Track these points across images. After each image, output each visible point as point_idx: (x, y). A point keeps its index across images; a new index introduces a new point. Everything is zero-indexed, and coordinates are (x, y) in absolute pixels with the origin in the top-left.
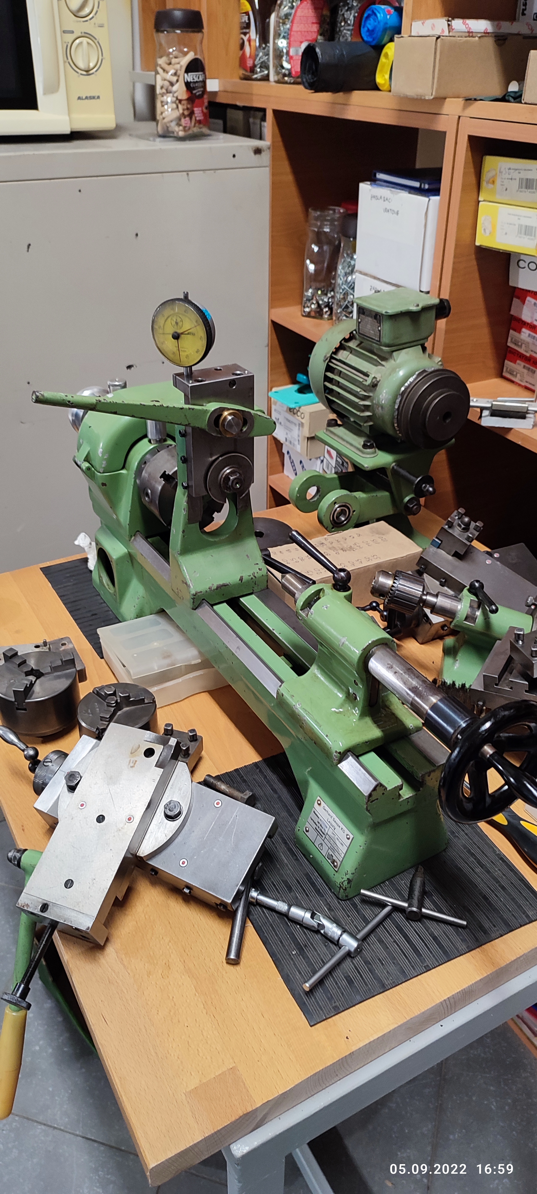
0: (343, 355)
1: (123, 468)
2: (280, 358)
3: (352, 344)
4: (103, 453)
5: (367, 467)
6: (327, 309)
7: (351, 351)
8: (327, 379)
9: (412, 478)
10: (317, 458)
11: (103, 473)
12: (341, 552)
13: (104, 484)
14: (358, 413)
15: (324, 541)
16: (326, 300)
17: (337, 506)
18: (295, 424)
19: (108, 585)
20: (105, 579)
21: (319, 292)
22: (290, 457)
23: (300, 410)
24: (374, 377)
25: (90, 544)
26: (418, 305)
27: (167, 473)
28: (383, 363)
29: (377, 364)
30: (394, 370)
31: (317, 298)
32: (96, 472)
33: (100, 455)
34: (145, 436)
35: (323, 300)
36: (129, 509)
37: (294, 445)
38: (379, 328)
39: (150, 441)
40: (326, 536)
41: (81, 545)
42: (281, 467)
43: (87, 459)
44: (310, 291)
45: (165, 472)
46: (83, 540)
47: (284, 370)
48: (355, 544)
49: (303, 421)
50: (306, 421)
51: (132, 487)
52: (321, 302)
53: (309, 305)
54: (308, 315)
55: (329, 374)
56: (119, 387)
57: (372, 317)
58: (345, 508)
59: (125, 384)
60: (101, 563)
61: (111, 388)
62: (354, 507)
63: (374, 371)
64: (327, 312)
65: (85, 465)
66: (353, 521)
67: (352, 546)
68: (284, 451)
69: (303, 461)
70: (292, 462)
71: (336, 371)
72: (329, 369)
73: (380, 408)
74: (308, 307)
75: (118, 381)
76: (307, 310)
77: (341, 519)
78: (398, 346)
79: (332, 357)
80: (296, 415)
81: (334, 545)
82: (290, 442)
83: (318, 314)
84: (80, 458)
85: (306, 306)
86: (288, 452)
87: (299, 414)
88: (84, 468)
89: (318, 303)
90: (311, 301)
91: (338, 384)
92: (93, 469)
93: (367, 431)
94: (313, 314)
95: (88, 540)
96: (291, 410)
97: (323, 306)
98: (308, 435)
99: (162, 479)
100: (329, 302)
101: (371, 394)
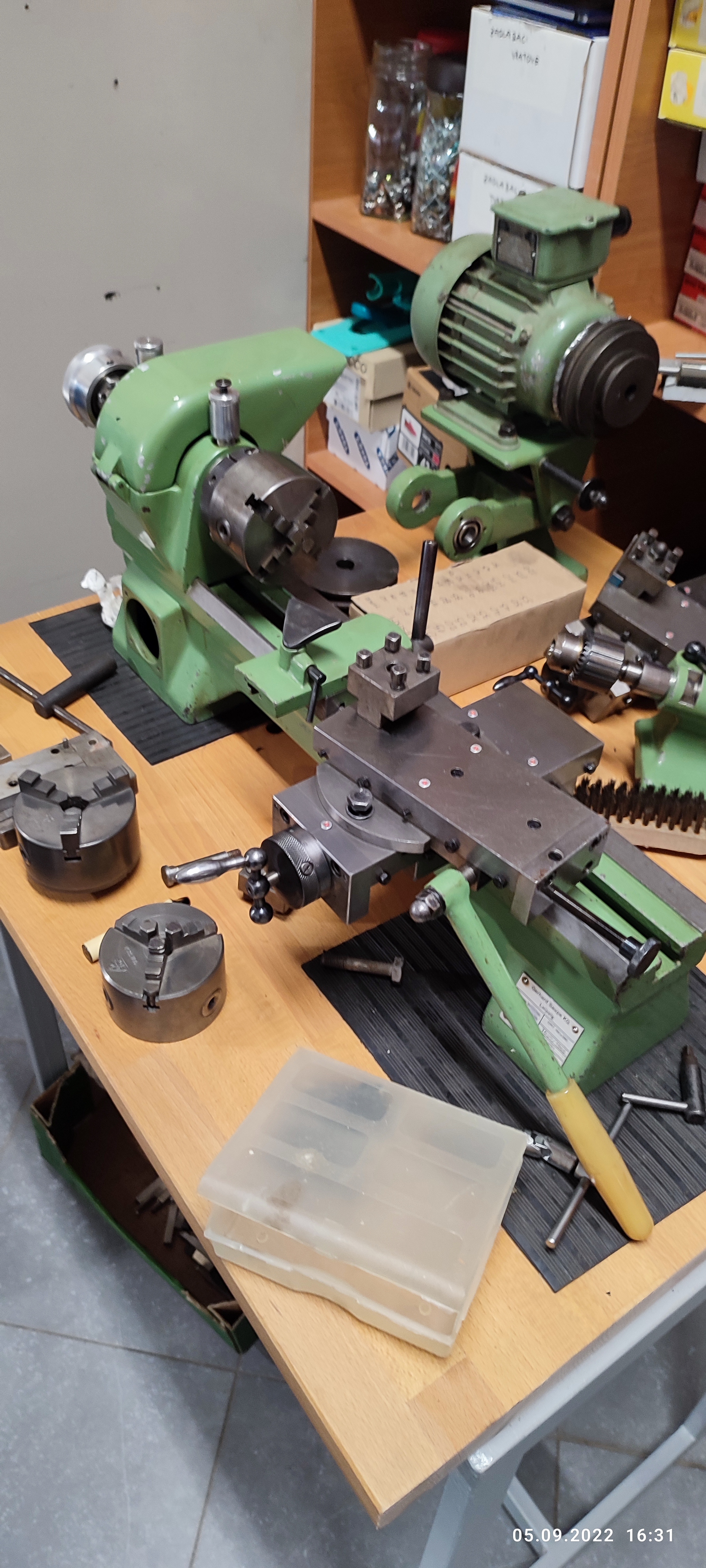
0: (468, 292)
1: (175, 482)
2: (324, 278)
3: (482, 275)
4: (146, 463)
5: (509, 466)
6: (399, 205)
7: (481, 285)
8: (443, 328)
9: (574, 481)
10: (382, 431)
11: (146, 492)
12: (476, 593)
13: (146, 510)
14: (495, 384)
15: (448, 576)
16: (399, 190)
17: (463, 523)
18: (351, 381)
19: (144, 652)
20: (140, 645)
21: (388, 178)
22: (338, 427)
23: (361, 360)
24: (524, 331)
25: (105, 586)
26: (592, 220)
27: (256, 498)
28: (535, 307)
29: (524, 308)
30: (552, 321)
31: (386, 186)
32: (132, 490)
33: (141, 465)
34: (208, 433)
35: (395, 191)
36: (186, 545)
37: (348, 410)
38: (534, 255)
39: (214, 441)
40: (450, 569)
41: (92, 588)
42: (324, 440)
43: (117, 470)
44: (375, 175)
45: (253, 496)
46: (92, 581)
47: (329, 295)
48: (493, 580)
49: (365, 376)
50: (369, 377)
51: (190, 514)
52: (391, 194)
53: (373, 198)
54: (372, 213)
55: (447, 322)
56: (150, 354)
57: (521, 236)
58: (474, 527)
59: (161, 347)
60: (130, 620)
61: (140, 353)
62: (485, 522)
63: (523, 321)
64: (399, 209)
65: (115, 480)
66: (483, 543)
67: (490, 583)
68: (330, 416)
69: (359, 434)
70: (341, 434)
71: (456, 317)
72: (447, 313)
73: (530, 378)
74: (371, 201)
75: (151, 343)
76: (370, 205)
77: (467, 541)
78: (558, 283)
79: (451, 296)
80: (353, 368)
81: (465, 581)
82: (343, 406)
83: (387, 212)
84: (106, 467)
85: (368, 199)
86: (335, 420)
87: (358, 364)
88: (114, 485)
89: (387, 195)
90: (377, 192)
91: (460, 337)
92: (127, 486)
93: (505, 410)
94: (378, 212)
95: (101, 580)
97: (394, 201)
98: (371, 397)
99: (250, 507)
100: (402, 195)
101: (517, 356)
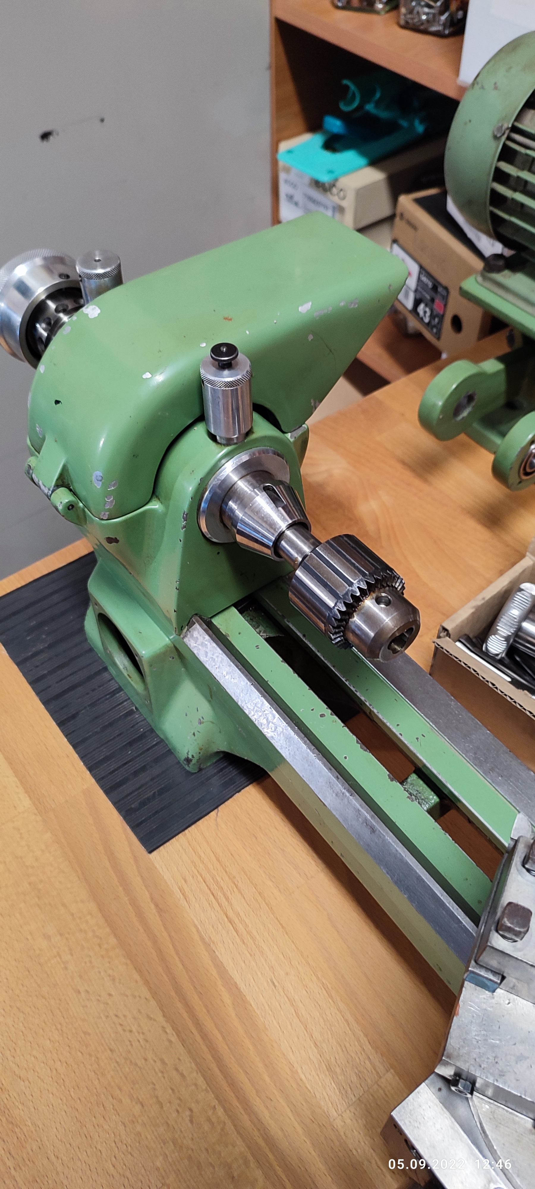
0: (532, 121)
1: (153, 496)
2: (289, 88)
4: (105, 482)
8: (498, 176)
11: (109, 517)
13: (112, 539)
17: (533, 447)
18: (326, 207)
23: (339, 184)
32: (86, 510)
33: (98, 486)
34: (200, 423)
39: (213, 438)
43: (64, 482)
47: (295, 107)
49: (344, 204)
50: (348, 204)
54: (347, 5)
55: (507, 168)
59: (118, 272)
65: (61, 497)
72: (506, 154)
80: (329, 193)
83: (367, 3)
87: (335, 190)
88: (61, 504)
92: (81, 505)
94: (356, 3)
96: (317, 184)
